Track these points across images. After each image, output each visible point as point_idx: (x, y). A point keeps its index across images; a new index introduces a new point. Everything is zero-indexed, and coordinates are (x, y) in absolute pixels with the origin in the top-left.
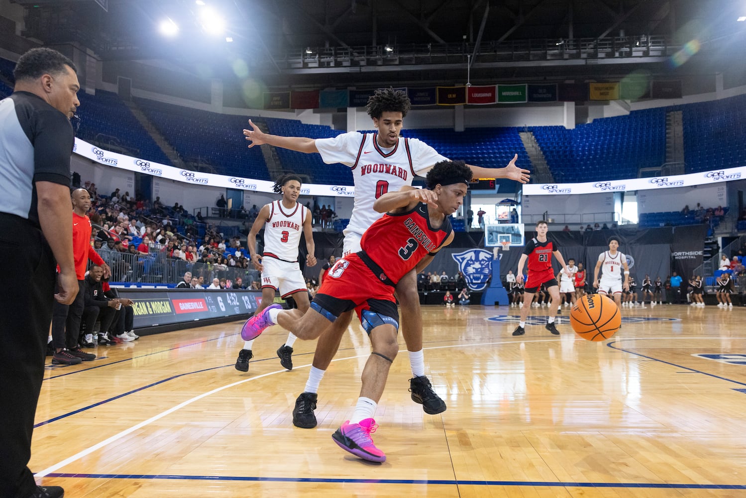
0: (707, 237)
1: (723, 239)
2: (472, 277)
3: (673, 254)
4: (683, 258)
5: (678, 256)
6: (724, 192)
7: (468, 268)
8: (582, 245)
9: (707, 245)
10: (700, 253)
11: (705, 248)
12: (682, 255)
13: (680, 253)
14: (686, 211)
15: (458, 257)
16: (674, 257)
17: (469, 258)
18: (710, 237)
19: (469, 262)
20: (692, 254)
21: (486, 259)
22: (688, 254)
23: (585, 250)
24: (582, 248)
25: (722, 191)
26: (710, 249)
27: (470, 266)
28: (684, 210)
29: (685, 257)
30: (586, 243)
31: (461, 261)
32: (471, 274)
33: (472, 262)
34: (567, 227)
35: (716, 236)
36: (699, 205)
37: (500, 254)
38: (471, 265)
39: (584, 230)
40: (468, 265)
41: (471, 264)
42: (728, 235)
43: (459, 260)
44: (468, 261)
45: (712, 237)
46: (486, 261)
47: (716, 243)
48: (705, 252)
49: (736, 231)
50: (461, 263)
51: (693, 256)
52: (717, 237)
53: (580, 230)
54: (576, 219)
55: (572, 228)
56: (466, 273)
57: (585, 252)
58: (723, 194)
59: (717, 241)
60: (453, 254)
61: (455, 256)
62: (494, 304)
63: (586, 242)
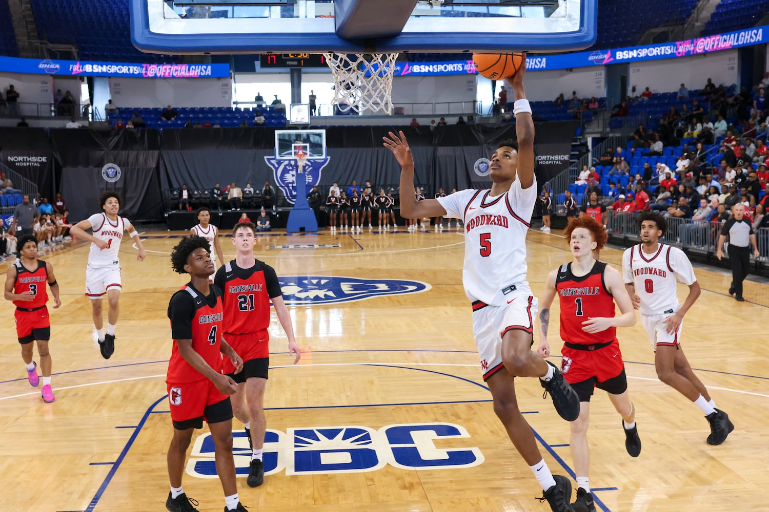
0: (575, 137)
1: (594, 139)
2: (291, 188)
3: (537, 158)
4: (547, 163)
5: (542, 161)
6: (602, 78)
7: (285, 175)
8: (431, 145)
9: (574, 148)
10: (566, 157)
11: (572, 151)
12: (546, 160)
13: (544, 157)
14: (559, 101)
15: (273, 161)
16: (538, 161)
17: (287, 162)
18: (579, 137)
19: (287, 167)
20: (557, 158)
21: (309, 164)
22: (553, 158)
23: (434, 152)
24: (431, 149)
25: (600, 77)
26: (577, 153)
27: (288, 173)
28: (558, 99)
29: (550, 162)
30: (436, 142)
31: (277, 166)
32: (290, 183)
33: (291, 168)
34: (414, 120)
35: (586, 136)
36: (574, 93)
37: (328, 157)
38: (290, 172)
39: (435, 125)
40: (285, 171)
41: (289, 170)
42: (598, 136)
43: (273, 165)
44: (285, 166)
45: (581, 137)
46: (310, 166)
47: (585, 144)
48: (572, 157)
49: (608, 130)
50: (277, 169)
51: (558, 160)
52: (587, 138)
53: (431, 124)
54: (427, 110)
55: (422, 122)
56: (283, 182)
57: (434, 155)
58: (601, 81)
59: (587, 143)
60: (265, 157)
61: (269, 160)
62: (298, 230)
63: (437, 140)
